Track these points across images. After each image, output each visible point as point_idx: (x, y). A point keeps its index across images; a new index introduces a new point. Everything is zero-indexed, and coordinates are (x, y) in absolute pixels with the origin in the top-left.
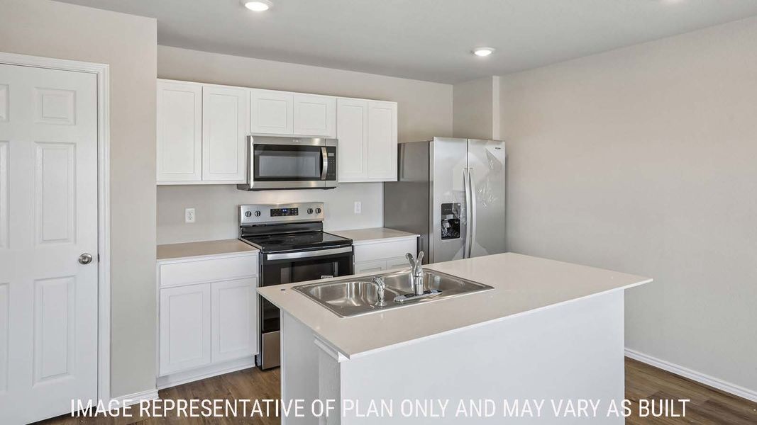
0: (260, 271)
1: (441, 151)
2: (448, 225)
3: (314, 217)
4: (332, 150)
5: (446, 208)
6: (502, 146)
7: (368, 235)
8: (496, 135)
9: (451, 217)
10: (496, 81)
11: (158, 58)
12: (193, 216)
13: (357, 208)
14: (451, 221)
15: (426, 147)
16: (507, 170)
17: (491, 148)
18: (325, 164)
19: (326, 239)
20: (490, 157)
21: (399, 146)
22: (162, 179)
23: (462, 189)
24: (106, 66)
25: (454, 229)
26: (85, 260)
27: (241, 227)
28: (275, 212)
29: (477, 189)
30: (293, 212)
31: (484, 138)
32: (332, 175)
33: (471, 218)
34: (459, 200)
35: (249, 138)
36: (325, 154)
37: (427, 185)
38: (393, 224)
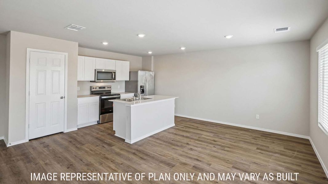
0: (100, 101)
1: (140, 73)
2: (141, 91)
3: (109, 89)
4: (115, 73)
5: (141, 87)
6: (154, 72)
7: (123, 93)
8: (152, 70)
9: (142, 89)
10: (152, 57)
11: (78, 52)
12: (79, 89)
13: (119, 87)
14: (142, 90)
15: (137, 73)
16: (155, 78)
17: (151, 73)
18: (113, 76)
19: (111, 94)
20: (151, 75)
21: (130, 72)
22: (79, 79)
23: (145, 82)
24: (67, 53)
25: (143, 91)
26: (62, 98)
27: (92, 91)
28: (100, 88)
29: (148, 82)
30: (104, 88)
31: (150, 71)
32: (115, 79)
33: (147, 89)
34: (144, 85)
35: (95, 70)
36: (113, 74)
37: (137, 81)
38: (127, 91)
